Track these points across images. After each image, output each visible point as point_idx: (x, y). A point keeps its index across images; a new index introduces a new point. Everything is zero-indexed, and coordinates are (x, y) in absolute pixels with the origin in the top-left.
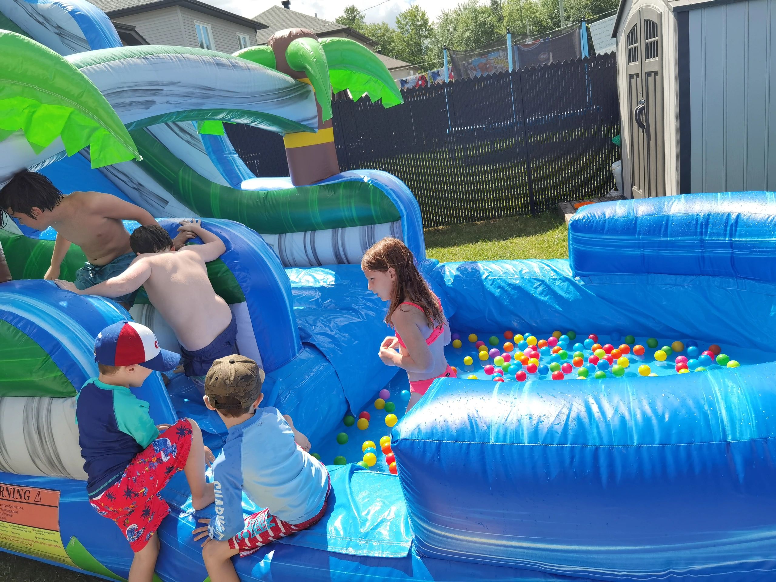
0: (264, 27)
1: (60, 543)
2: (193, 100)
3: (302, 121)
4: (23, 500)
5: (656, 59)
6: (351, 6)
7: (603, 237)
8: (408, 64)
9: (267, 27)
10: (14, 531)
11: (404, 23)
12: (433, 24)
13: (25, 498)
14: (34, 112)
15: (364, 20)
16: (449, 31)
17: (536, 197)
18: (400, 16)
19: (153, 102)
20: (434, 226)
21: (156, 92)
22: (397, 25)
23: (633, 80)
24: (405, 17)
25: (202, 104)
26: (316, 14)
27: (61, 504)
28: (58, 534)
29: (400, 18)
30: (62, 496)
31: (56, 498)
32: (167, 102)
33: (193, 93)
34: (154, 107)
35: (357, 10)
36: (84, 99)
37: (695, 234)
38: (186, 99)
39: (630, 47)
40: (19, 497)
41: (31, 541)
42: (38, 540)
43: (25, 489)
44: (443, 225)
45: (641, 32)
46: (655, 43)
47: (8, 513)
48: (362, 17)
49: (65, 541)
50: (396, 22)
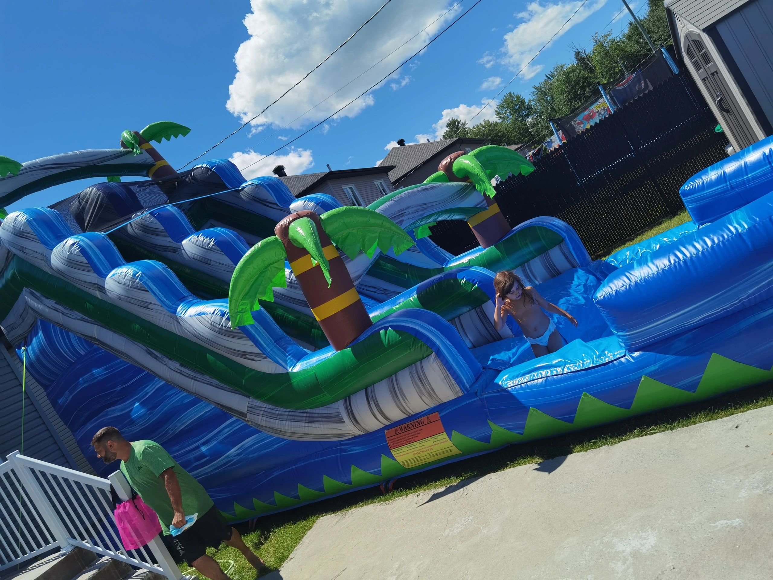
0: (392, 168)
1: (447, 438)
2: (419, 213)
3: (477, 205)
4: (421, 425)
5: (711, 63)
6: (451, 120)
7: (705, 192)
8: (521, 145)
9: (395, 167)
10: (421, 445)
11: (503, 112)
12: (530, 101)
13: (422, 424)
14: (364, 240)
15: (466, 126)
16: (546, 101)
17: (670, 199)
18: (497, 108)
19: (403, 221)
20: (594, 254)
21: (402, 215)
22: (497, 116)
23: (707, 81)
24: (503, 107)
25: (424, 214)
26: (428, 140)
27: (441, 417)
28: (445, 433)
29: (498, 110)
30: (440, 413)
31: (437, 415)
32: (408, 219)
33: (418, 209)
34: (404, 223)
35: (457, 120)
36: (384, 224)
37: (766, 165)
38: (416, 213)
39: (693, 61)
40: (418, 424)
41: (431, 446)
42: (435, 443)
43: (420, 419)
44: (601, 250)
45: (694, 50)
46: (705, 53)
47: (415, 436)
48: (464, 124)
49: (450, 436)
50: (496, 114)
